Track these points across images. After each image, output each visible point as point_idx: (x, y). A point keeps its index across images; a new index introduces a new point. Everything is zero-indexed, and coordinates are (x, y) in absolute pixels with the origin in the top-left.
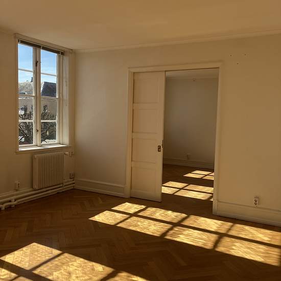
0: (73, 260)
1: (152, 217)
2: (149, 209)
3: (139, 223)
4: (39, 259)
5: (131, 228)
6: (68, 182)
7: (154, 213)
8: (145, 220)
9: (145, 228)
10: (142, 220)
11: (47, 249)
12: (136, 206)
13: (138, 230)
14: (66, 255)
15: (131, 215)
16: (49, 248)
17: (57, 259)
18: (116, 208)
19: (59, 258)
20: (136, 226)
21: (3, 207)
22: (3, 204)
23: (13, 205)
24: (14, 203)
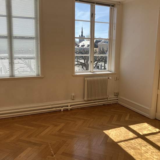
21: (62, 109)
22: (62, 107)
23: (69, 109)
24: (69, 108)
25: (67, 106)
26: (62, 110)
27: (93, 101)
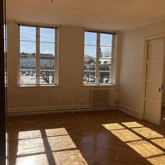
6: (114, 105)
22: (73, 110)
23: (79, 111)
25: (77, 109)
27: (97, 107)
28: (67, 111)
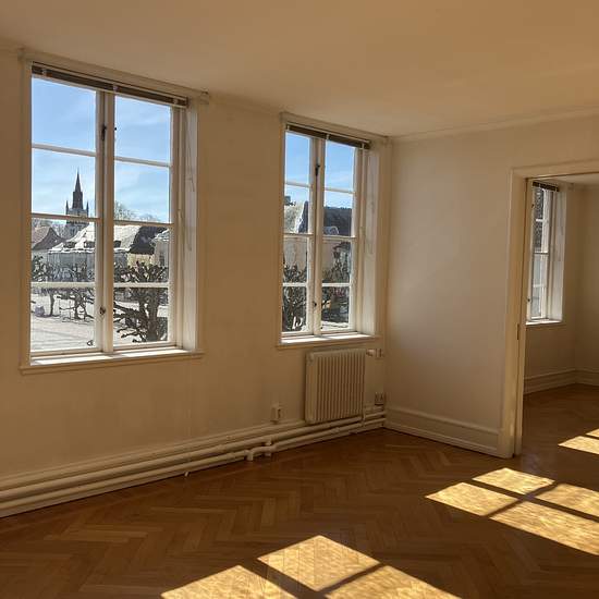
0: (405, 582)
1: (571, 507)
2: (561, 487)
3: (542, 519)
4: (334, 571)
5: (524, 527)
6: (372, 412)
7: (576, 498)
8: (556, 512)
9: (558, 531)
10: (550, 512)
11: (346, 552)
12: (528, 478)
13: (544, 534)
14: (389, 569)
15: (521, 498)
16: (350, 550)
17: (370, 576)
18: (482, 479)
19: (375, 574)
20: (535, 523)
21: (251, 454)
22: (250, 447)
23: (268, 452)
24: (270, 448)
25: (263, 444)
26: (251, 458)
27: (328, 425)
28: (230, 455)
